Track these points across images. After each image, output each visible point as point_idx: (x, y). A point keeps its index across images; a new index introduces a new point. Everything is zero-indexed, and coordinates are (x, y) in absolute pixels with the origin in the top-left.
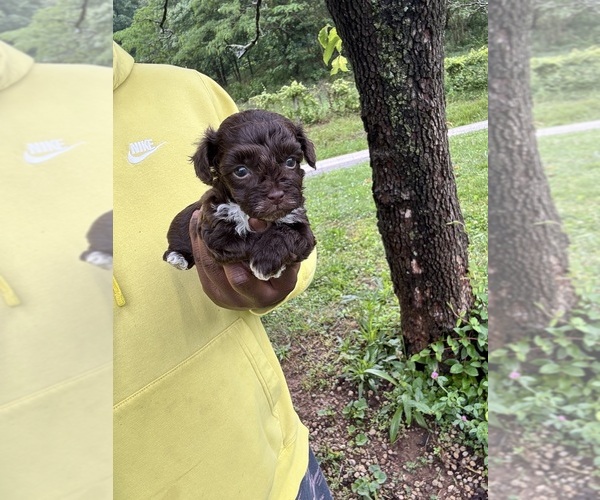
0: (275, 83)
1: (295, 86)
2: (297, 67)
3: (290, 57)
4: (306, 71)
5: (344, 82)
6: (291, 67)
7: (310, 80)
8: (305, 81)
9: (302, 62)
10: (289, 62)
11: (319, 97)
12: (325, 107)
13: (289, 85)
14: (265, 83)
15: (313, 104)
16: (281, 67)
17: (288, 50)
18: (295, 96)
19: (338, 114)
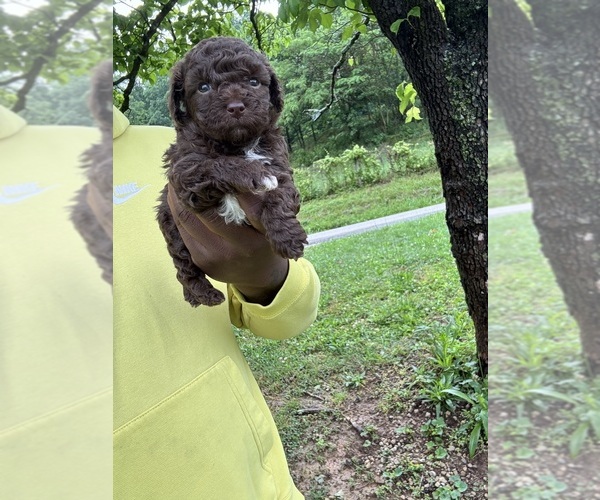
0: (337, 148)
1: (357, 149)
2: (358, 134)
3: (351, 124)
4: (367, 136)
5: (405, 144)
6: (352, 133)
7: (371, 144)
8: (366, 145)
9: (363, 128)
10: (350, 128)
11: (380, 159)
12: (386, 167)
13: (352, 149)
14: (328, 149)
15: (375, 165)
16: (343, 134)
17: (349, 118)
18: (357, 159)
19: (400, 173)
